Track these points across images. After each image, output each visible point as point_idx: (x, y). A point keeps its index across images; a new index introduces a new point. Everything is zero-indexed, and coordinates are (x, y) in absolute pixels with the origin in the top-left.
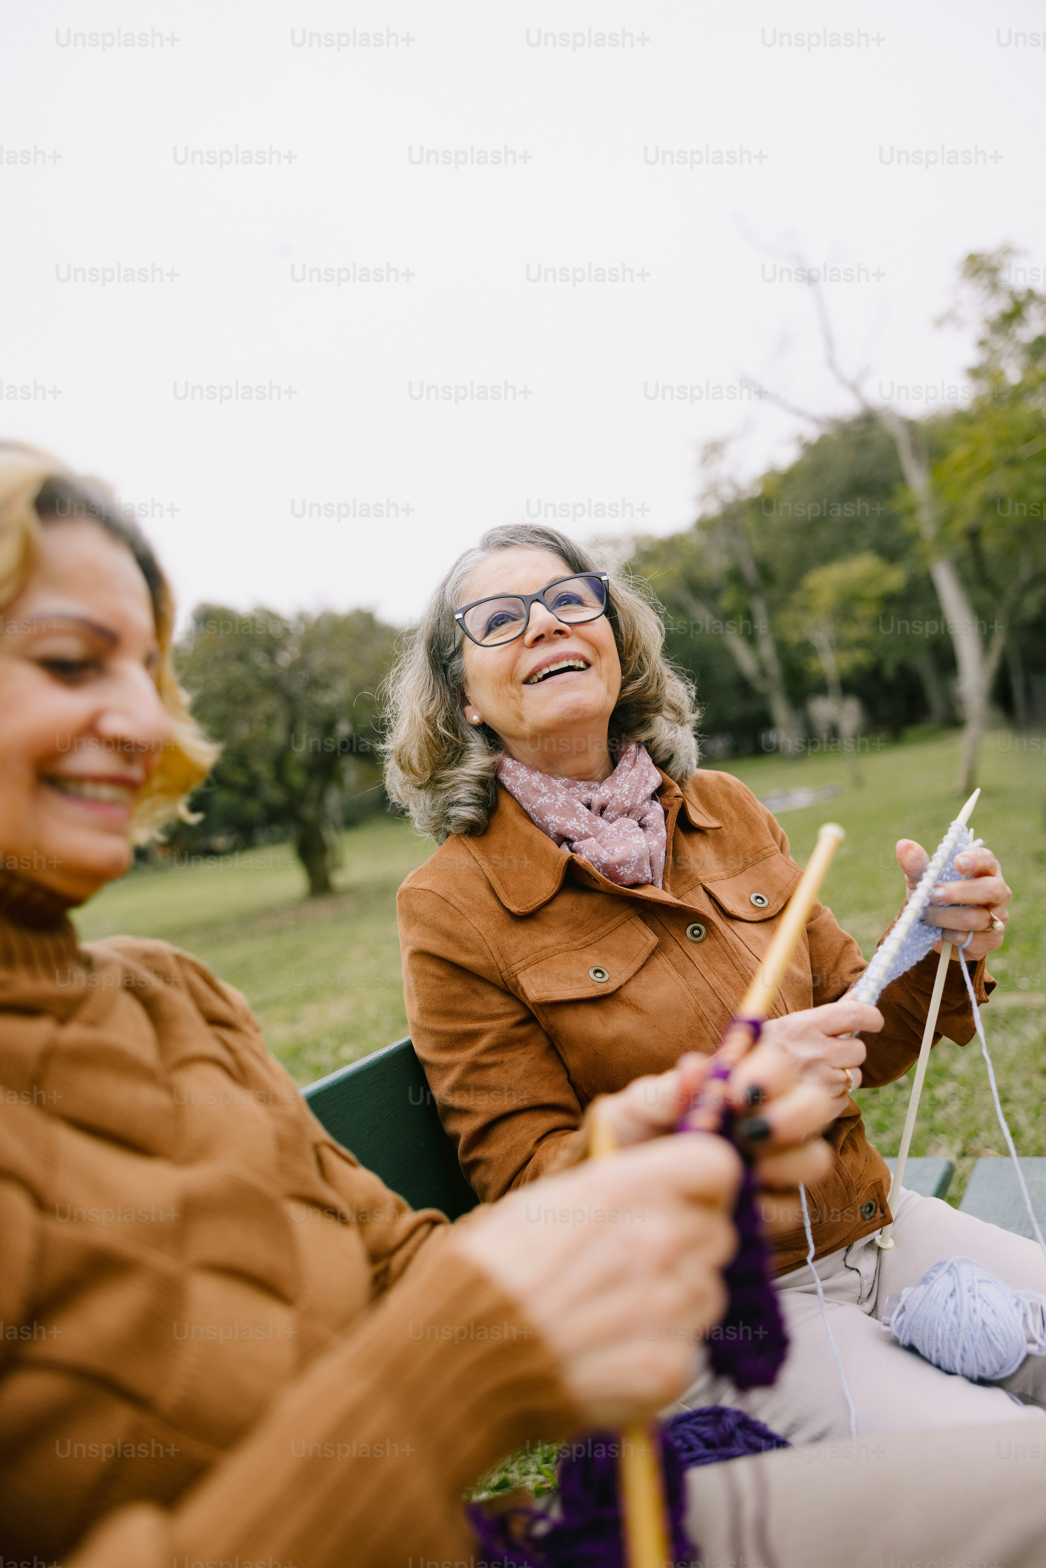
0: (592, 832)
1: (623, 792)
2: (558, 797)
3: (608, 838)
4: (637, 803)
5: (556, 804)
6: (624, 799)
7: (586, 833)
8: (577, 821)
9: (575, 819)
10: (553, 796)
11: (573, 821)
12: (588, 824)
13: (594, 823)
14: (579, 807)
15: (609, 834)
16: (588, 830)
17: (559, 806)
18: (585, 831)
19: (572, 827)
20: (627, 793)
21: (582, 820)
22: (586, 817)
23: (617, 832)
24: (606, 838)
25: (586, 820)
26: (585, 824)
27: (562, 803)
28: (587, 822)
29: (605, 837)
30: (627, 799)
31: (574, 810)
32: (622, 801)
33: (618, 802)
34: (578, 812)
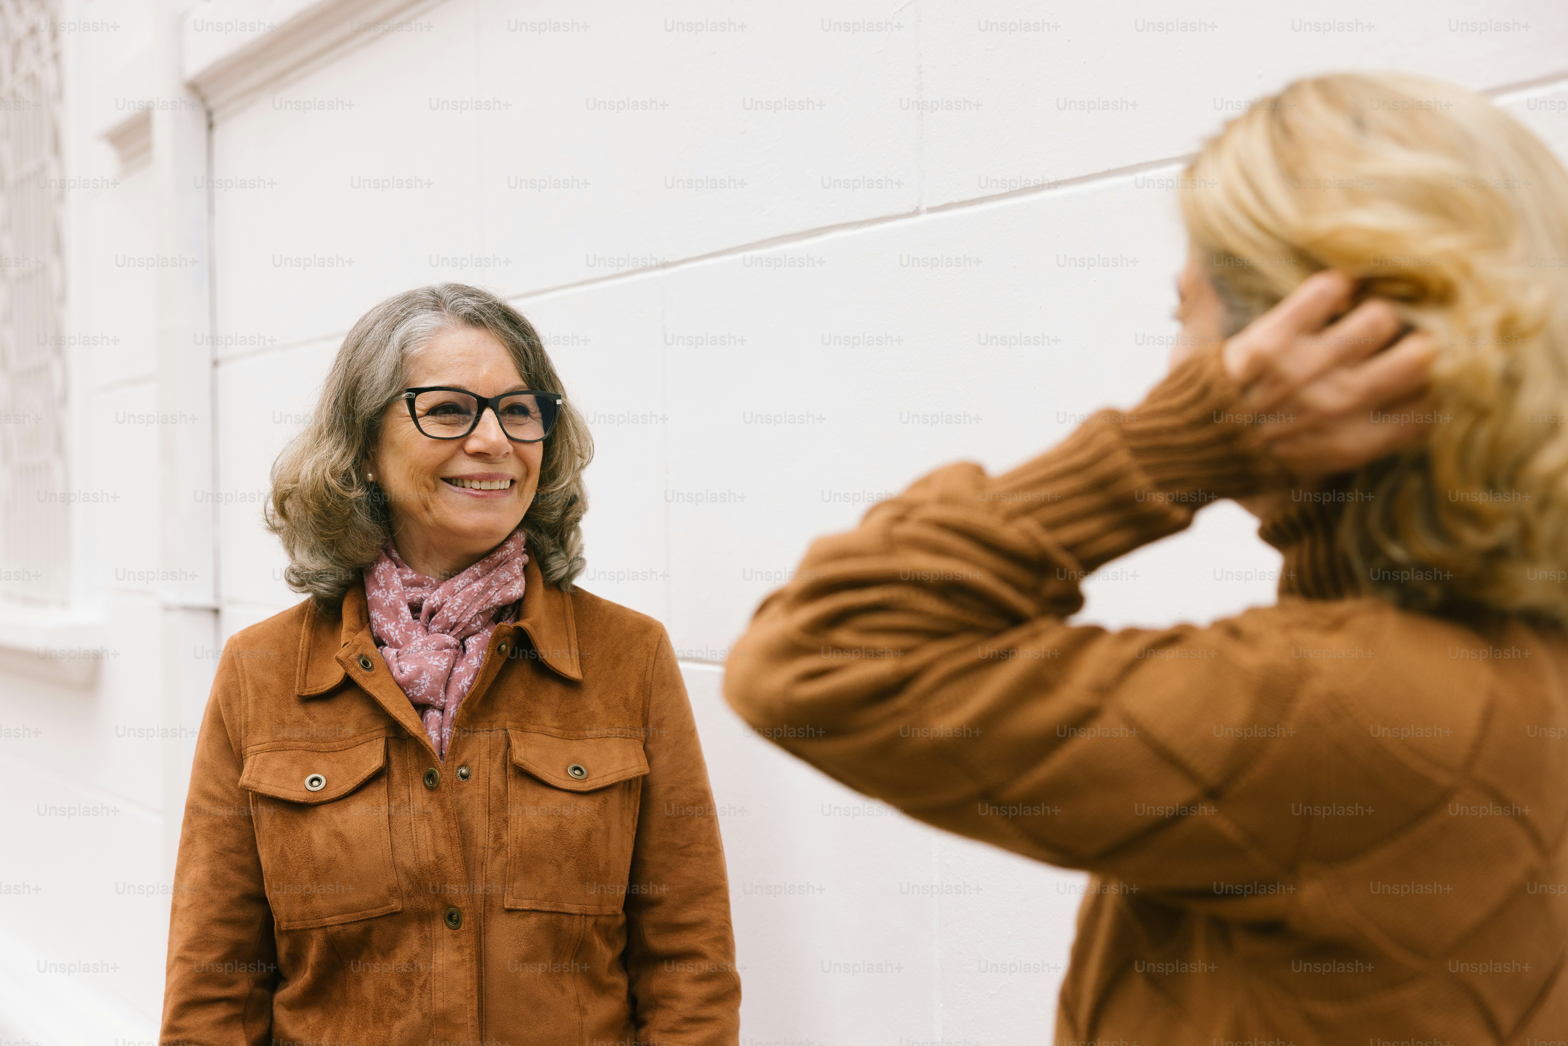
0: (402, 641)
1: (452, 607)
2: (389, 595)
3: (409, 653)
4: (463, 621)
5: (385, 601)
6: (450, 614)
7: (397, 641)
8: (394, 626)
9: (394, 623)
10: (386, 592)
11: (391, 625)
12: (402, 632)
13: (409, 633)
14: (402, 612)
15: (412, 648)
16: (400, 639)
17: (387, 605)
18: (396, 639)
19: (387, 630)
20: (456, 608)
21: (399, 626)
22: (404, 624)
23: (420, 648)
24: (407, 652)
25: (404, 627)
26: (401, 632)
27: (389, 602)
28: (403, 630)
29: (407, 650)
30: (454, 615)
31: (397, 612)
32: (447, 616)
33: (444, 616)
34: (399, 616)
